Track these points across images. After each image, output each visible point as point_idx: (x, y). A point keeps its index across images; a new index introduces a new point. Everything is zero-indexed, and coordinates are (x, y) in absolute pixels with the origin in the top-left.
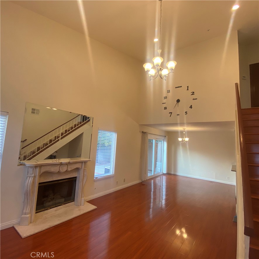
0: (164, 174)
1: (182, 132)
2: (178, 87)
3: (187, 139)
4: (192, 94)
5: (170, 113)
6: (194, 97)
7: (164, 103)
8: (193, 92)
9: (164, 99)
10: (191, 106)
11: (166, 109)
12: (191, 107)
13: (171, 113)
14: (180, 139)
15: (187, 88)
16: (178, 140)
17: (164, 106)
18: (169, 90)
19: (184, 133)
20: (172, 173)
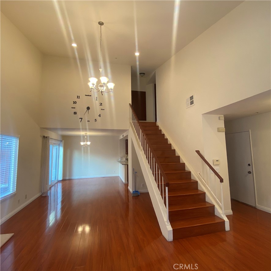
0: (59, 181)
1: (84, 136)
2: (88, 95)
3: (89, 143)
4: (100, 105)
5: (80, 118)
6: (102, 107)
7: (73, 108)
8: (102, 104)
9: (74, 103)
10: (100, 114)
11: (76, 114)
12: (100, 116)
13: (82, 119)
14: (82, 143)
15: (96, 98)
16: (80, 144)
17: (74, 110)
18: (79, 96)
19: (86, 137)
20: (67, 178)
